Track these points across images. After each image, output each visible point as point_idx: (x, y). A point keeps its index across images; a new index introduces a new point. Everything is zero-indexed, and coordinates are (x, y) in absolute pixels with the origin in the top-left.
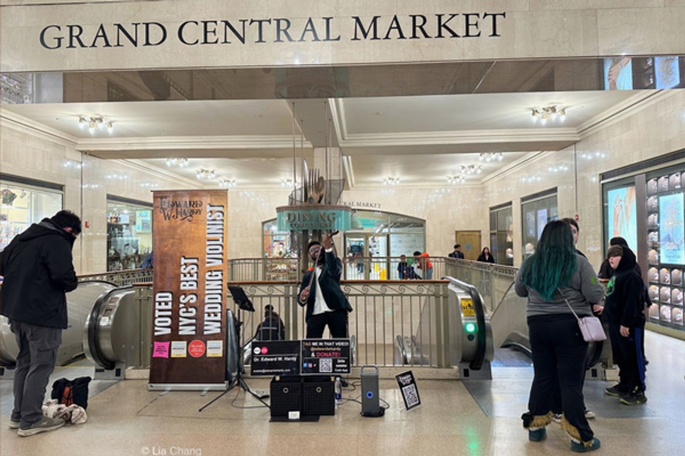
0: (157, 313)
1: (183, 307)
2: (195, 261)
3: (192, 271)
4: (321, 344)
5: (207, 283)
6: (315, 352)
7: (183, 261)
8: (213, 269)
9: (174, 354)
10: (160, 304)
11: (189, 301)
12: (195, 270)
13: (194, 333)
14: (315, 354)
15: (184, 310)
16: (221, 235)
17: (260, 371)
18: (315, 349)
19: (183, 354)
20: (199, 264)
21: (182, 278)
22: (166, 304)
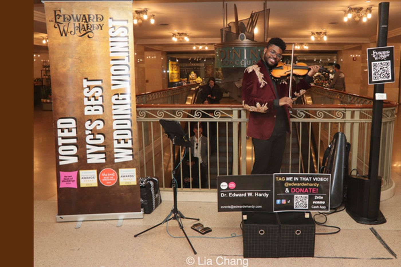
0: (60, 142)
1: (90, 134)
2: (99, 83)
3: (97, 95)
4: (296, 179)
5: (114, 107)
6: (290, 188)
7: (86, 83)
8: (119, 92)
9: (84, 183)
10: (63, 131)
11: (95, 127)
12: (100, 93)
13: (104, 161)
14: (290, 190)
15: (92, 137)
16: (127, 54)
17: (229, 207)
18: (290, 184)
19: (94, 183)
20: (103, 86)
21: (86, 102)
22: (70, 130)
